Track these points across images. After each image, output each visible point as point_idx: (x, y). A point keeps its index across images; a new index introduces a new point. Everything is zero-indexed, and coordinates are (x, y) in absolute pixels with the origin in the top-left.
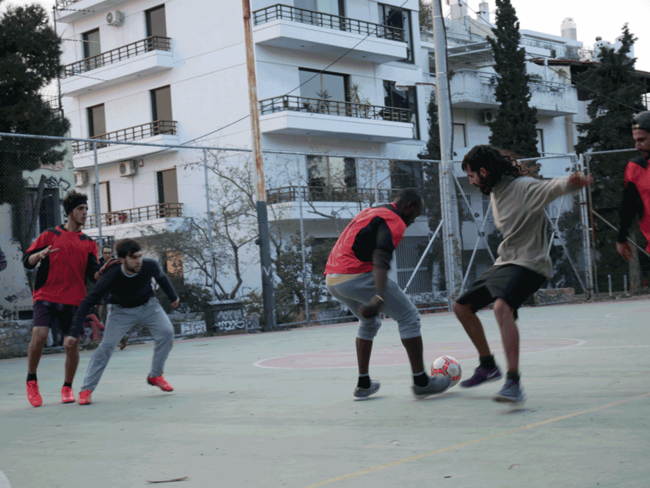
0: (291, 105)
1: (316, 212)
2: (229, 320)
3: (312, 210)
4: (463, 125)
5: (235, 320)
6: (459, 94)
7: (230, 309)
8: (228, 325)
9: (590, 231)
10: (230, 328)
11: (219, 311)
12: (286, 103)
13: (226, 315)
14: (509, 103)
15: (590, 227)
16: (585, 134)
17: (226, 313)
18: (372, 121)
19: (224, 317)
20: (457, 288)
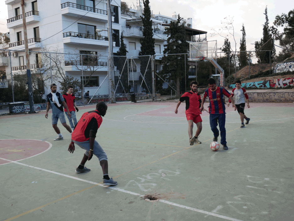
0: (72, 35)
1: (78, 69)
2: (18, 109)
3: (77, 68)
4: (135, 43)
5: (21, 109)
6: (132, 33)
7: (19, 106)
8: (17, 111)
9: (155, 80)
10: (18, 112)
11: (14, 106)
12: (70, 34)
13: (17, 108)
14: (147, 37)
15: (155, 78)
16: (166, 48)
17: (17, 107)
18: (101, 41)
19: (16, 108)
20: (112, 96)
